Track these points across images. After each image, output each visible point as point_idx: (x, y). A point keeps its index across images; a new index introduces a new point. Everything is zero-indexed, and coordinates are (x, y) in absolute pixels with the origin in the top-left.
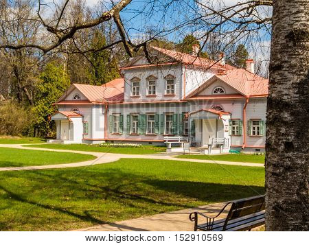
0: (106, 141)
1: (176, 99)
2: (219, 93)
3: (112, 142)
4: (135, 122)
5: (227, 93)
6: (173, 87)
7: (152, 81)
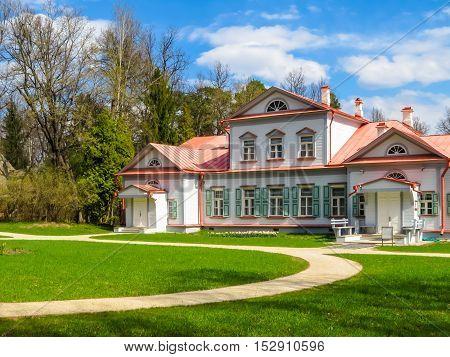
0: (202, 227)
1: (317, 164)
2: (397, 153)
3: (212, 228)
4: (249, 199)
5: (411, 153)
6: (311, 146)
7: (276, 137)
